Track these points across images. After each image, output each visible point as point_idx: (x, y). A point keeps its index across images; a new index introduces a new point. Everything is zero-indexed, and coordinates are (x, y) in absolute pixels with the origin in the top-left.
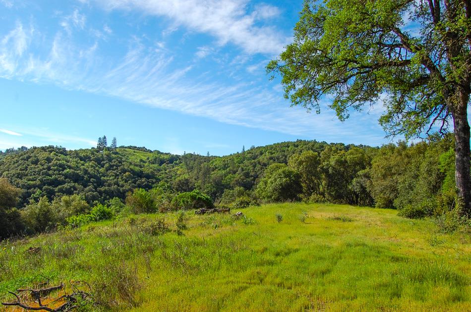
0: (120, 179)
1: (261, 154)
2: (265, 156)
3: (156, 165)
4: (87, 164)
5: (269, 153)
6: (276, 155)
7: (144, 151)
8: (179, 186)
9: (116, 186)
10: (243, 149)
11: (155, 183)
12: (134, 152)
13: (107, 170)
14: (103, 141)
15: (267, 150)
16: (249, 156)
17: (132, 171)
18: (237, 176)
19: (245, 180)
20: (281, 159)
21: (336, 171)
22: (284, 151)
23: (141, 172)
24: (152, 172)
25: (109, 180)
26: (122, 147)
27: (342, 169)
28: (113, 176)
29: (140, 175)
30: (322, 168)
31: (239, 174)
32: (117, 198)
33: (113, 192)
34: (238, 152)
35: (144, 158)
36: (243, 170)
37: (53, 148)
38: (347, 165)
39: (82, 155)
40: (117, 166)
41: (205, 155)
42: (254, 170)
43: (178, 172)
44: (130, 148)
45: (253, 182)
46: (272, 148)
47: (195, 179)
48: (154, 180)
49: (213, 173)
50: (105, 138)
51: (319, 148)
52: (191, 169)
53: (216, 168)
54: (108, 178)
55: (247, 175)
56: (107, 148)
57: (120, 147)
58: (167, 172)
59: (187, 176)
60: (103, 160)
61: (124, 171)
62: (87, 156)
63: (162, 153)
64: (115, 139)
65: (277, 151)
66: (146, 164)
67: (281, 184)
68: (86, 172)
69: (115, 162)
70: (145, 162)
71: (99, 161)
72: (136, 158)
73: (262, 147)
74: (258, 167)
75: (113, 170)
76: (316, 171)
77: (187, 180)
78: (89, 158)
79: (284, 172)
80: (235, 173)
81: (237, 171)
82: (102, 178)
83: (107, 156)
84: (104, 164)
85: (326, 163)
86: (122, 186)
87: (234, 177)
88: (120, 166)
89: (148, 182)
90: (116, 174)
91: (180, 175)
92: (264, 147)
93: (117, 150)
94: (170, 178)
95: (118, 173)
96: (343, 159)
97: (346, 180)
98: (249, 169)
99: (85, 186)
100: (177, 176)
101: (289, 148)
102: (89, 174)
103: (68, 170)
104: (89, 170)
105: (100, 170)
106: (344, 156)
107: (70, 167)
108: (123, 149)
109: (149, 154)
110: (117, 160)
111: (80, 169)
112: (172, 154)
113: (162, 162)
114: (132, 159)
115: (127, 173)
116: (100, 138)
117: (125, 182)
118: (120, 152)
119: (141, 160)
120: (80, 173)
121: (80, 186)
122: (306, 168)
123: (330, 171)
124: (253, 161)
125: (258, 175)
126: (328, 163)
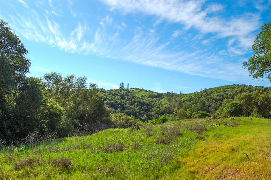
0: (133, 106)
1: (212, 93)
2: (214, 94)
3: (151, 99)
4: (116, 98)
5: (216, 92)
6: (221, 93)
7: (143, 91)
8: (164, 110)
9: (132, 110)
10: (201, 90)
11: (152, 108)
12: (138, 91)
13: (127, 101)
14: (122, 85)
15: (215, 91)
16: (204, 94)
17: (139, 102)
18: (198, 105)
19: (203, 108)
20: (224, 96)
21: (263, 104)
22: (226, 91)
23: (144, 102)
24: (149, 102)
25: (128, 106)
26: (132, 89)
27: (266, 102)
28: (130, 104)
29: (143, 104)
30: (254, 102)
31: (199, 104)
32: (133, 116)
33: (130, 113)
34: (197, 92)
35: (144, 95)
36: (201, 102)
37: (99, 89)
38: (269, 100)
39: (113, 93)
40: (131, 99)
41: (179, 93)
42: (208, 102)
43: (163, 103)
44: (136, 89)
45: (207, 109)
46: (218, 89)
47: (174, 107)
48: (151, 107)
49: (183, 103)
50: (123, 83)
51: (248, 89)
52: (170, 101)
53: (185, 101)
54: (127, 105)
55: (204, 105)
56: (124, 89)
57: (130, 89)
58: (157, 102)
59: (168, 105)
60: (124, 96)
61: (135, 102)
62: (116, 93)
63: (153, 92)
64: (128, 84)
65: (222, 91)
66: (145, 98)
67: (232, 110)
68: (116, 102)
69: (130, 97)
70: (145, 97)
71: (122, 96)
72: (139, 95)
73: (212, 89)
74: (211, 100)
75: (129, 101)
76: (251, 103)
77: (169, 107)
78: (117, 94)
79: (233, 104)
80: (196, 103)
81: (198, 102)
82: (124, 105)
83: (126, 93)
84: (124, 98)
85: (257, 99)
86: (135, 110)
87: (196, 106)
88: (133, 99)
89: (148, 108)
90: (131, 103)
91: (164, 104)
92: (213, 89)
93: (130, 90)
94: (159, 106)
95: (132, 103)
96: (267, 97)
97: (268, 108)
98: (205, 102)
99: (116, 109)
100: (162, 105)
101: (229, 89)
102: (118, 103)
103: (108, 101)
104: (118, 101)
105: (123, 101)
106: (267, 95)
107: (108, 99)
108: (132, 90)
109: (146, 92)
110: (131, 96)
111: (113, 100)
112: (159, 92)
113: (153, 97)
114: (137, 95)
115: (137, 103)
116: (120, 84)
117: (136, 108)
118: (131, 92)
119: (142, 96)
120: (114, 102)
121: (114, 109)
122: (245, 101)
123: (259, 103)
124: (207, 97)
125: (210, 105)
126: (258, 99)
